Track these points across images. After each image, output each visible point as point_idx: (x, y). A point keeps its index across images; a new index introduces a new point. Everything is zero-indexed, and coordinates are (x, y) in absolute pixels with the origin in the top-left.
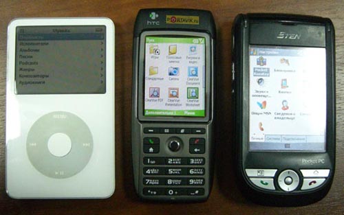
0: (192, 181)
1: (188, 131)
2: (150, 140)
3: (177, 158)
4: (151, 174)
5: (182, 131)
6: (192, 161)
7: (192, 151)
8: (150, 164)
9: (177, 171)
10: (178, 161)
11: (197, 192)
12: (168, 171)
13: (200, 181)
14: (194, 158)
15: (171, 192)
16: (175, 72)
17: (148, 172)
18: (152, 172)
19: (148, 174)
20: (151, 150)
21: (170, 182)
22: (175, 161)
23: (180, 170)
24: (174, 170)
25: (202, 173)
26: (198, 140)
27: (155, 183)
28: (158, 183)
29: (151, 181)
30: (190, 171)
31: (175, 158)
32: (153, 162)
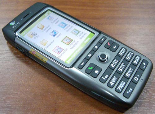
0: (135, 62)
2: (89, 68)
3: (113, 60)
4: (115, 83)
5: (96, 47)
6: (121, 54)
7: (114, 51)
8: (107, 79)
9: (123, 66)
10: (116, 62)
11: (144, 64)
12: (120, 71)
13: (138, 58)
14: (119, 52)
15: (136, 79)
16: (55, 33)
17: (112, 84)
18: (114, 81)
19: (114, 85)
20: (97, 72)
21: (128, 75)
22: (115, 63)
23: (123, 64)
24: (121, 67)
25: (132, 53)
26: (109, 43)
27: (123, 84)
28: (124, 83)
29: (120, 86)
30: (128, 59)
31: (112, 62)
32: (107, 76)
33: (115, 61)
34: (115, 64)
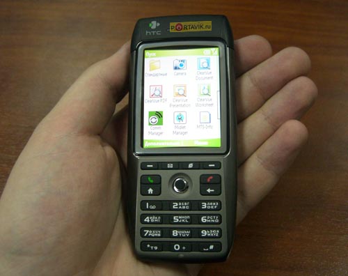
0: (204, 233)
1: (198, 166)
2: (149, 179)
3: (184, 201)
4: (150, 223)
5: (191, 166)
6: (205, 206)
7: (203, 193)
8: (149, 209)
9: (185, 219)
10: (185, 206)
11: (211, 247)
12: (173, 220)
13: (215, 233)
14: (206, 201)
15: (177, 247)
17: (147, 220)
18: (152, 221)
19: (146, 223)
20: (150, 191)
21: (175, 233)
22: (182, 206)
23: (189, 217)
24: (180, 217)
25: (217, 221)
26: (211, 177)
27: (156, 235)
28: (159, 235)
29: (151, 232)
30: (202, 219)
31: (181, 201)
32: (153, 207)
33: (186, 204)
34: (180, 207)
